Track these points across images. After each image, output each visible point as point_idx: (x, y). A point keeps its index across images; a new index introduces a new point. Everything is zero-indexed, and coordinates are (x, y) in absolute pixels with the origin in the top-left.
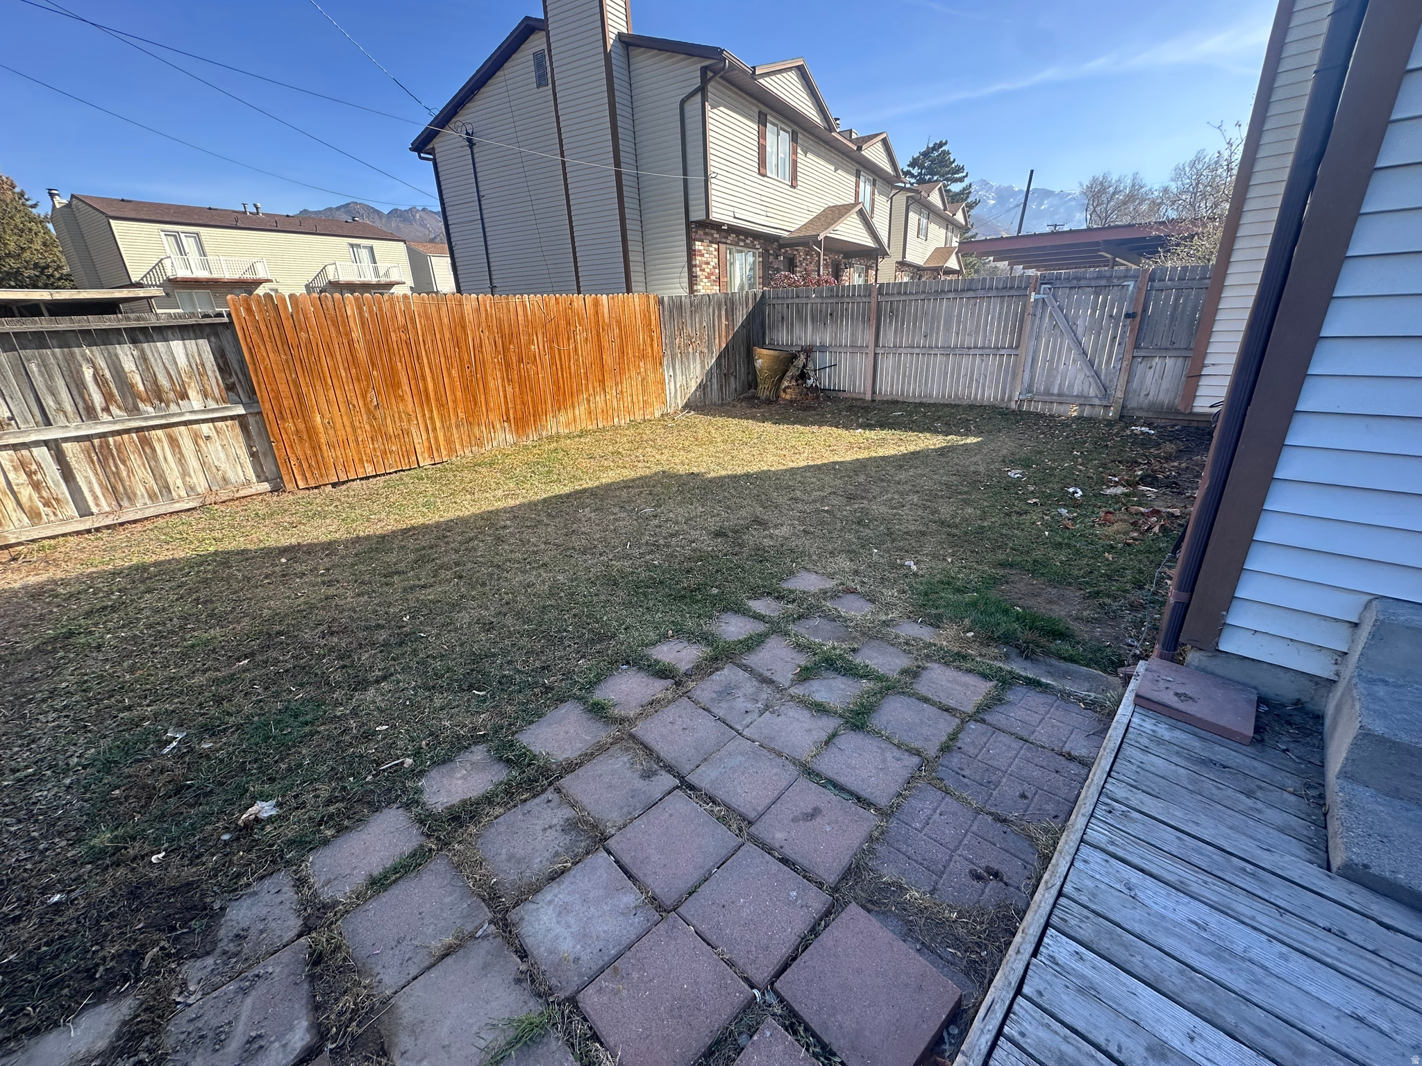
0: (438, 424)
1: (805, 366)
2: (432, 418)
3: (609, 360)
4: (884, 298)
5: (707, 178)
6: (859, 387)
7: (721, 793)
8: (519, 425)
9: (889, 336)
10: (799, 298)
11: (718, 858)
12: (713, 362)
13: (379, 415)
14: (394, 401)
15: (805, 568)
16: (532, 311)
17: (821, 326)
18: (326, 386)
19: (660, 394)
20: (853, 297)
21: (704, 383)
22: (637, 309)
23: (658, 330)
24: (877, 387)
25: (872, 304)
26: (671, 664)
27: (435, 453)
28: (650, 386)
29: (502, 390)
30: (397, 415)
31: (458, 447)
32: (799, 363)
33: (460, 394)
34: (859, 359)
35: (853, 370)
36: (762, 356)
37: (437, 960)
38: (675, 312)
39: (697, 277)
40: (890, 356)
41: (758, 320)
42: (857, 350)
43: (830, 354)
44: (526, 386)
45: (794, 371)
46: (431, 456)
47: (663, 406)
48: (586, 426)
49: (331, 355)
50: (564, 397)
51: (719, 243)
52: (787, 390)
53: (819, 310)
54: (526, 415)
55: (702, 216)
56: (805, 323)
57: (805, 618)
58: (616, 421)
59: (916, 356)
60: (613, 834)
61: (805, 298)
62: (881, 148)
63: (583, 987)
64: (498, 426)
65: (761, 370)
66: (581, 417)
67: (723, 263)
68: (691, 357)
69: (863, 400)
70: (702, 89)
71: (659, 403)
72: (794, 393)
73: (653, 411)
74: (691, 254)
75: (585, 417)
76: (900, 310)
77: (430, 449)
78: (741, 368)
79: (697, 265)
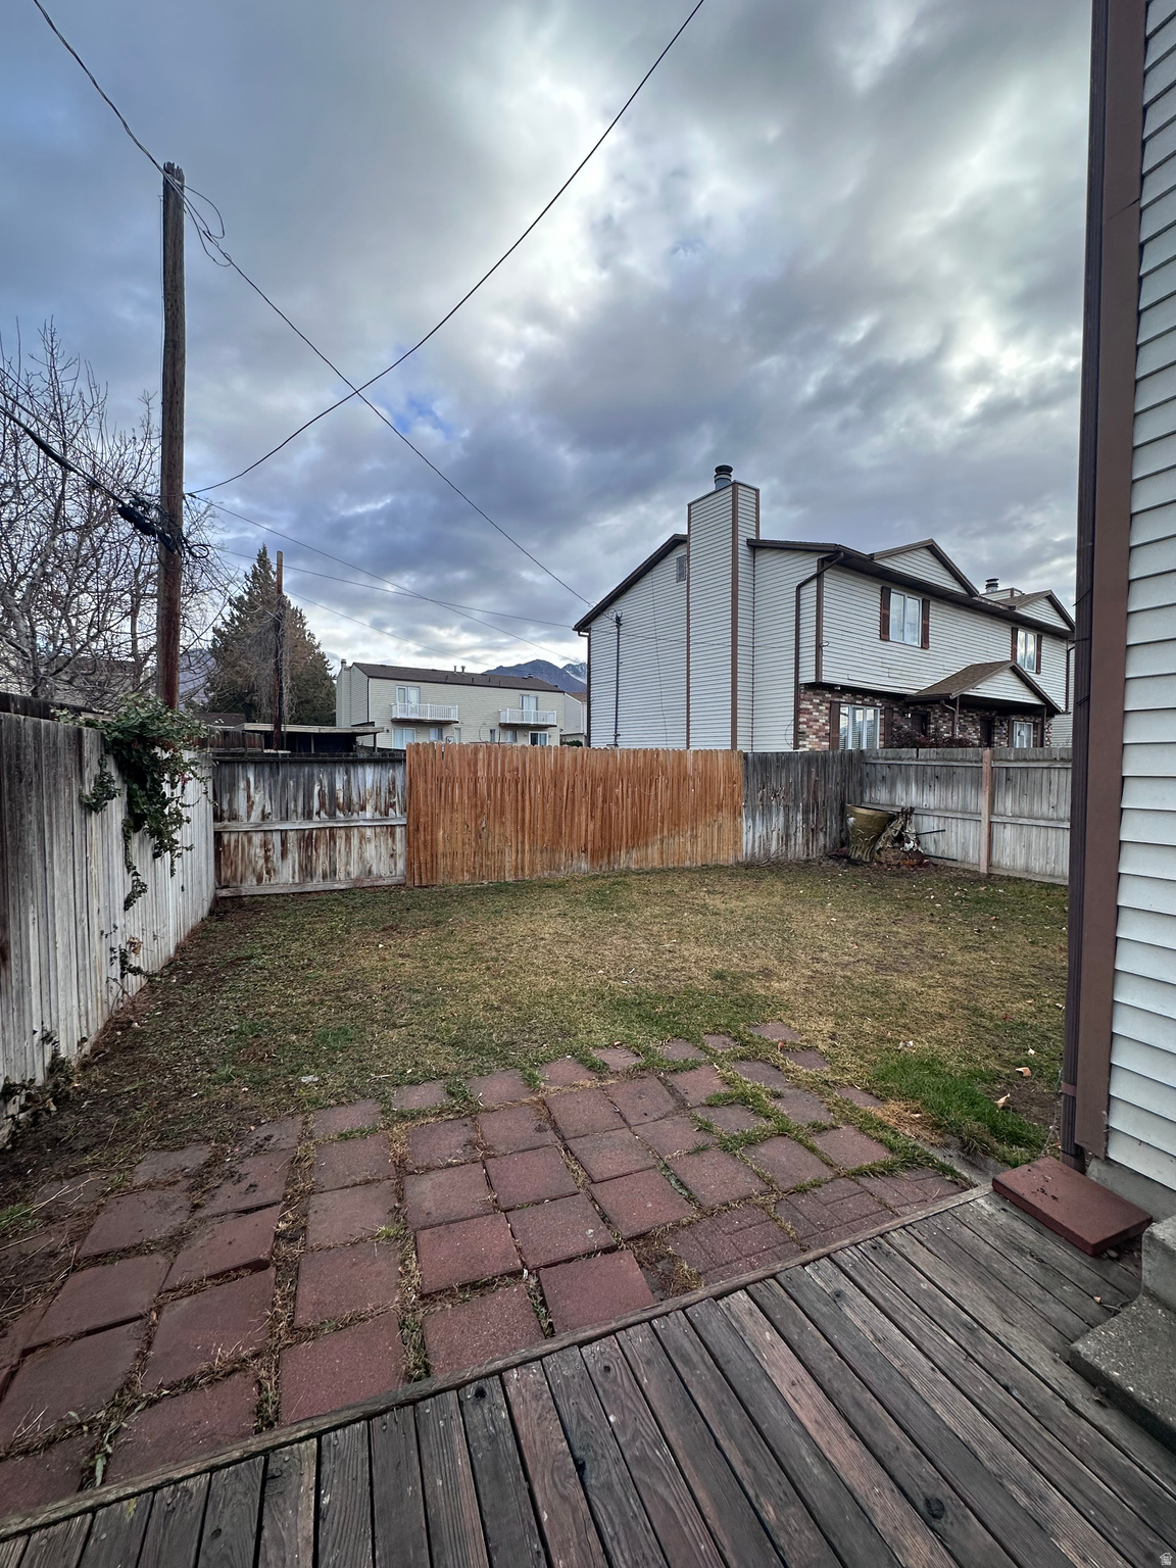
0: (527, 847)
1: (904, 829)
2: (523, 842)
3: (687, 808)
4: (997, 764)
5: (819, 647)
6: (972, 857)
7: (584, 1158)
8: (595, 856)
9: (1007, 804)
10: (900, 759)
11: (554, 1195)
12: (800, 817)
13: (484, 835)
14: (497, 826)
15: (780, 1020)
16: (622, 761)
17: (926, 788)
18: (452, 810)
19: (737, 842)
20: (963, 760)
21: (788, 836)
22: (721, 762)
23: (741, 782)
24: (995, 859)
25: (984, 769)
26: (605, 1064)
27: (520, 872)
28: (727, 834)
29: (585, 825)
30: (497, 837)
31: (539, 869)
32: (897, 825)
33: (549, 825)
34: (971, 827)
35: (965, 838)
36: (854, 815)
37: (355, 1185)
38: (758, 767)
39: (804, 733)
40: (1009, 826)
41: (855, 778)
42: (967, 816)
43: (936, 818)
44: (606, 822)
45: (891, 832)
46: (516, 875)
47: (739, 854)
48: (657, 864)
49: (461, 787)
50: (639, 836)
51: (831, 702)
52: (882, 853)
53: (924, 773)
54: (603, 848)
55: (812, 679)
56: (907, 783)
57: (749, 1060)
58: (688, 863)
59: (1043, 830)
60: (494, 1156)
61: (908, 759)
62: (1045, 605)
63: (423, 1228)
64: (576, 855)
65: (853, 828)
66: (653, 856)
67: (834, 721)
68: (774, 809)
69: (976, 872)
70: (818, 576)
71: (735, 851)
72: (890, 856)
73: (727, 857)
74: (798, 712)
75: (656, 856)
76: (1018, 778)
77: (516, 868)
78: (833, 825)
79: (804, 723)
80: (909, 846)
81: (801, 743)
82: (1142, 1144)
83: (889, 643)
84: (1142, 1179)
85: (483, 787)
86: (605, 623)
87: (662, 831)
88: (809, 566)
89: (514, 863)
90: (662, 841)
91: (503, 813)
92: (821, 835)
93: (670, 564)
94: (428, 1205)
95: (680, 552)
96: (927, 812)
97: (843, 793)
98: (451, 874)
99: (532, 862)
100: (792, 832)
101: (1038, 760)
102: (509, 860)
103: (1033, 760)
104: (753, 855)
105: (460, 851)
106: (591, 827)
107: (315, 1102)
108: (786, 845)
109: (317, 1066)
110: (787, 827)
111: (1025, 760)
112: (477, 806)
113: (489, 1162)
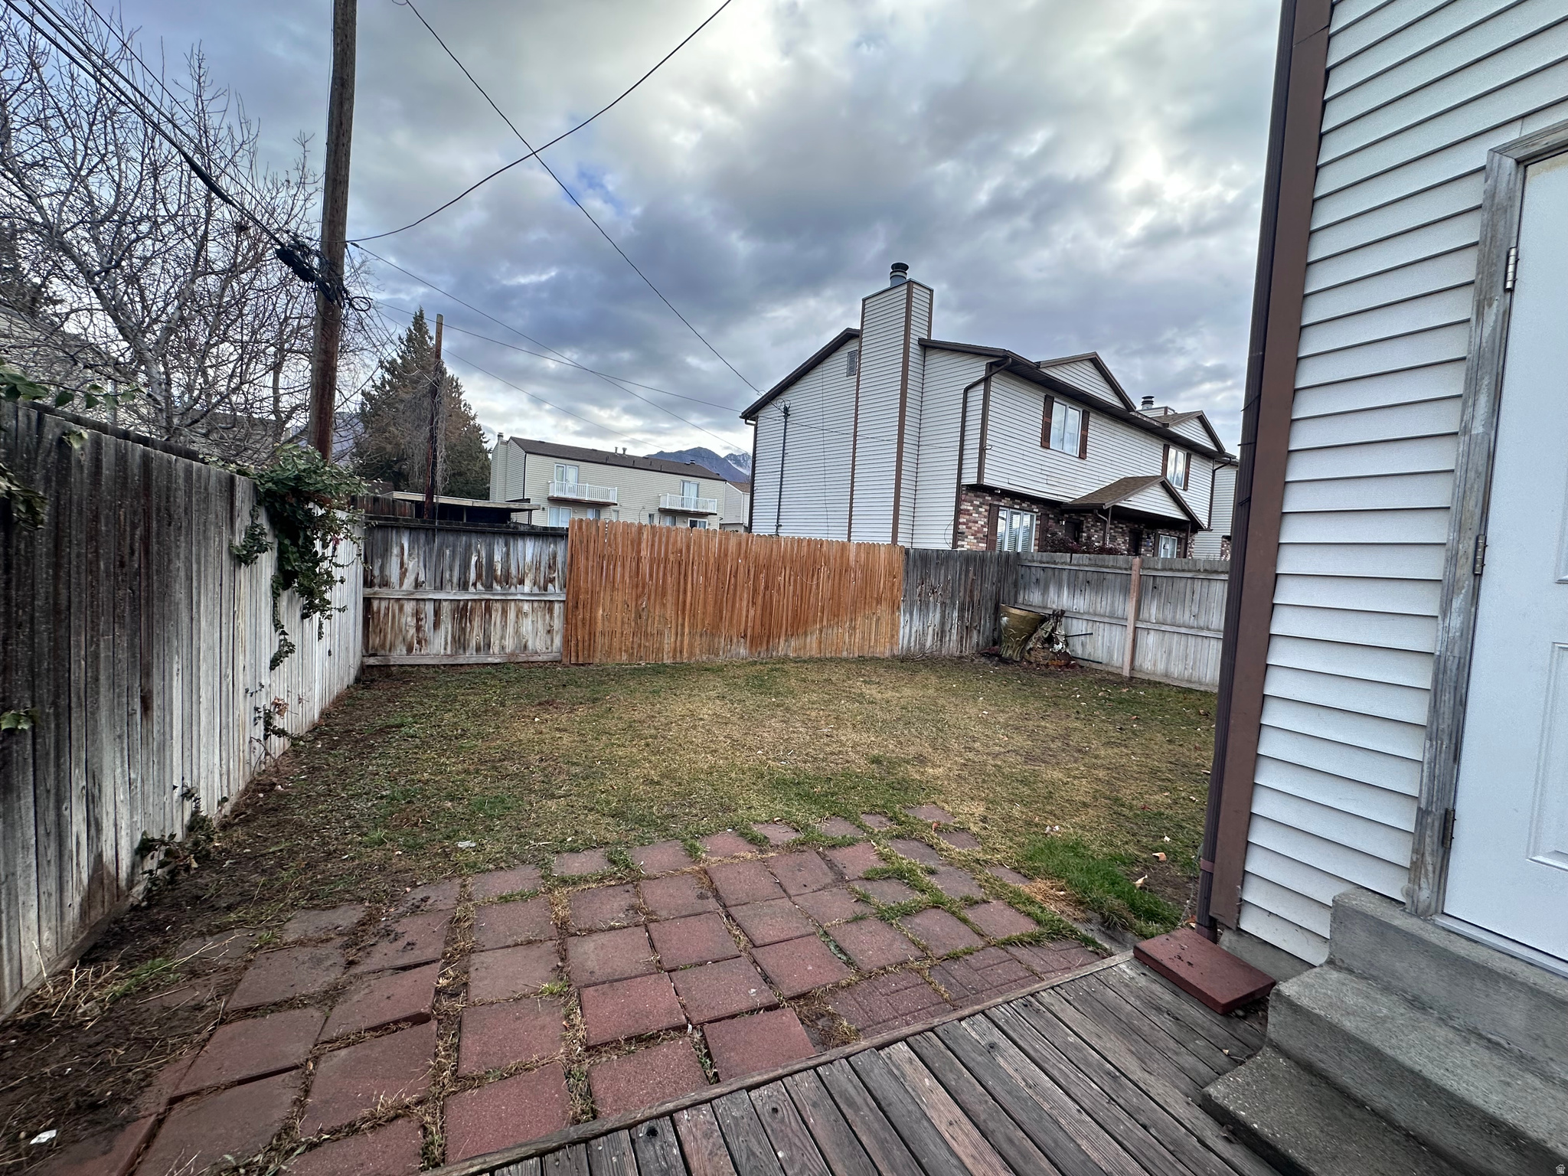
0: (687, 630)
1: (1054, 630)
2: (683, 625)
3: (847, 598)
4: (1146, 572)
5: (982, 450)
6: (1117, 660)
7: (746, 925)
8: (754, 642)
9: (1153, 611)
10: (1055, 563)
11: (716, 957)
12: (956, 614)
13: (644, 615)
14: (657, 607)
15: (934, 803)
16: (786, 549)
17: (1078, 592)
18: (613, 589)
19: (894, 636)
20: (1113, 567)
21: (943, 632)
22: (882, 556)
23: (901, 576)
24: (1137, 663)
25: (1133, 577)
26: (766, 837)
27: (678, 655)
28: (884, 628)
29: (746, 612)
30: (657, 618)
31: (698, 652)
32: (1048, 627)
33: (710, 609)
34: (1117, 632)
35: (1110, 642)
36: (1008, 615)
37: (516, 945)
38: (919, 563)
39: (963, 533)
40: (1152, 632)
41: (1011, 580)
42: (1114, 621)
43: (1085, 622)
44: (767, 608)
45: (1042, 633)
46: (674, 657)
47: (895, 647)
48: (815, 653)
49: (623, 566)
50: (799, 625)
51: (990, 505)
52: (1032, 653)
53: (1076, 577)
54: (762, 636)
55: (974, 481)
56: (1060, 587)
57: (904, 839)
58: (845, 654)
59: (1184, 638)
60: (656, 921)
61: (1062, 563)
62: (1196, 425)
63: (588, 986)
64: (735, 640)
65: (1007, 626)
66: (811, 645)
67: (992, 524)
68: (931, 605)
69: (1120, 675)
70: (986, 380)
71: (892, 644)
72: (1040, 656)
73: (883, 650)
74: (958, 512)
75: (814, 645)
76: (1164, 586)
77: (675, 650)
78: (987, 624)
79: (964, 524)
80: (1058, 647)
82: (1273, 915)
83: (1049, 451)
84: (1269, 947)
85: (645, 567)
86: (772, 414)
87: (822, 621)
88: (977, 369)
89: (673, 645)
90: (821, 631)
91: (664, 594)
92: (975, 633)
93: (841, 359)
94: (592, 964)
95: (852, 346)
96: (1077, 615)
97: (998, 593)
98: (609, 653)
99: (691, 646)
100: (947, 628)
101: (1183, 571)
102: (668, 641)
103: (1179, 571)
104: (909, 648)
105: (619, 631)
106: (752, 613)
107: (473, 866)
108: (941, 641)
109: (473, 832)
110: (943, 624)
111: (1171, 570)
112: (639, 585)
113: (652, 926)
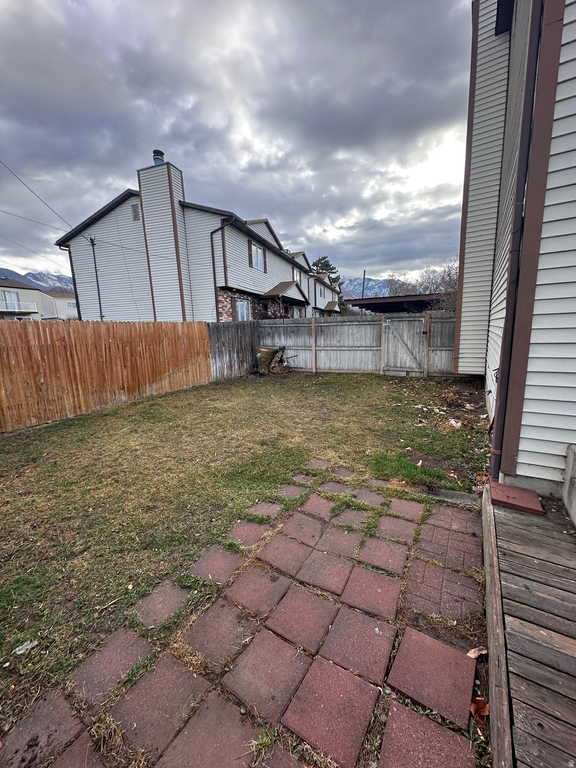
0: (81, 392)
1: (282, 356)
2: (77, 389)
3: (181, 355)
4: (317, 325)
5: (225, 268)
6: (309, 366)
7: (317, 583)
8: (130, 391)
9: (321, 342)
10: (276, 324)
11: (330, 620)
12: (235, 355)
13: (44, 388)
14: (54, 379)
16: (140, 330)
17: (288, 337)
18: (11, 373)
19: (208, 372)
20: (303, 323)
21: (231, 365)
22: (196, 329)
23: (207, 339)
24: (318, 366)
25: (313, 327)
26: (268, 516)
27: (78, 410)
28: (203, 369)
29: (121, 372)
30: (55, 388)
31: (92, 405)
32: (279, 355)
33: (95, 375)
34: (308, 353)
35: (306, 358)
36: (260, 352)
37: (186, 722)
38: (215, 330)
39: (221, 313)
40: (322, 351)
41: (256, 334)
42: (306, 348)
43: (293, 351)
44: (134, 369)
45: (277, 359)
46: (75, 411)
47: (210, 378)
48: (168, 390)
49: (16, 354)
50: (156, 375)
51: (231, 297)
52: (274, 368)
53: (287, 330)
54: (134, 386)
55: (223, 285)
56: (280, 335)
57: (325, 483)
58: (185, 387)
59: (335, 351)
60: (267, 618)
61: (280, 324)
62: (302, 257)
63: (283, 714)
64: (117, 392)
65: (260, 358)
66: (165, 385)
67: (234, 307)
68: (224, 352)
69: (311, 372)
70: (222, 228)
71: (208, 376)
72: (277, 370)
73: (205, 381)
74: (217, 302)
75: (167, 385)
76: (325, 330)
77: (75, 407)
78: (249, 358)
79: (221, 308)
80: (285, 364)
81: (220, 318)
82: (530, 465)
83: (253, 269)
84: (529, 479)
85: (37, 353)
86: (80, 244)
87: (169, 370)
88: (216, 223)
89: (72, 404)
90: (170, 376)
91: (57, 370)
92: (245, 363)
93: (127, 208)
94: (265, 691)
95: (134, 201)
96: (290, 348)
97: (252, 342)
98: (19, 421)
99: (86, 402)
100: (233, 364)
101: (332, 322)
102: (68, 402)
103: (330, 322)
104: (217, 377)
105: (24, 403)
106: (125, 373)
107: (59, 666)
108: (231, 371)
110: (230, 361)
111: (327, 322)
112: (34, 368)
113: (269, 623)
